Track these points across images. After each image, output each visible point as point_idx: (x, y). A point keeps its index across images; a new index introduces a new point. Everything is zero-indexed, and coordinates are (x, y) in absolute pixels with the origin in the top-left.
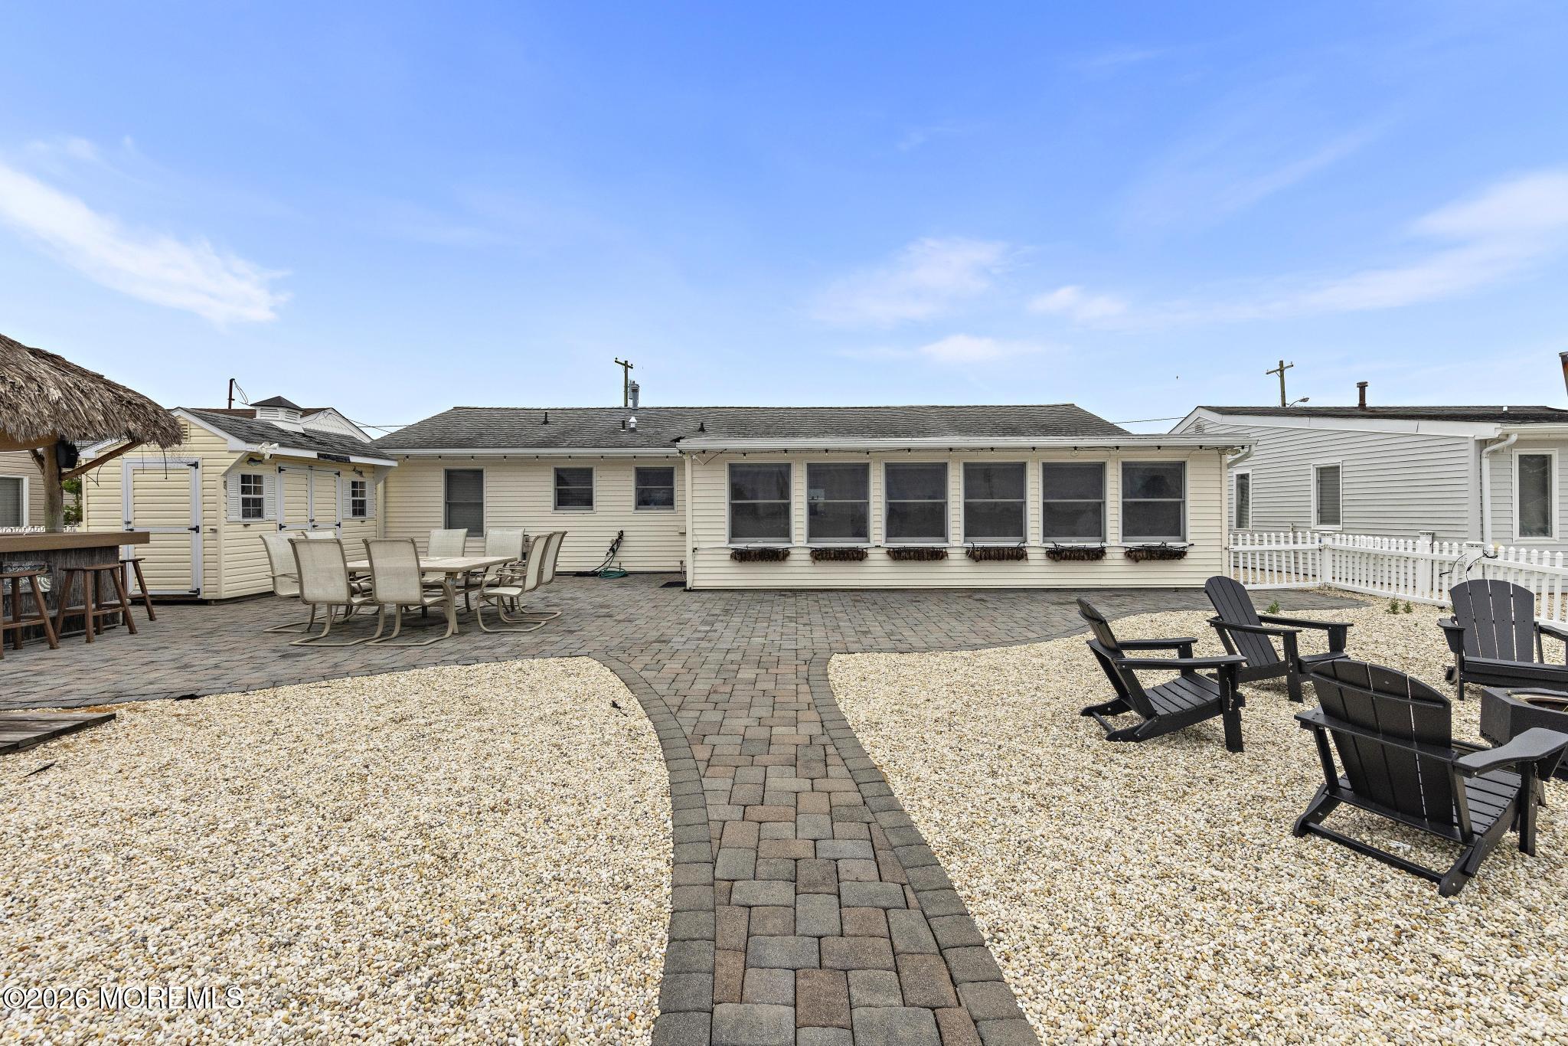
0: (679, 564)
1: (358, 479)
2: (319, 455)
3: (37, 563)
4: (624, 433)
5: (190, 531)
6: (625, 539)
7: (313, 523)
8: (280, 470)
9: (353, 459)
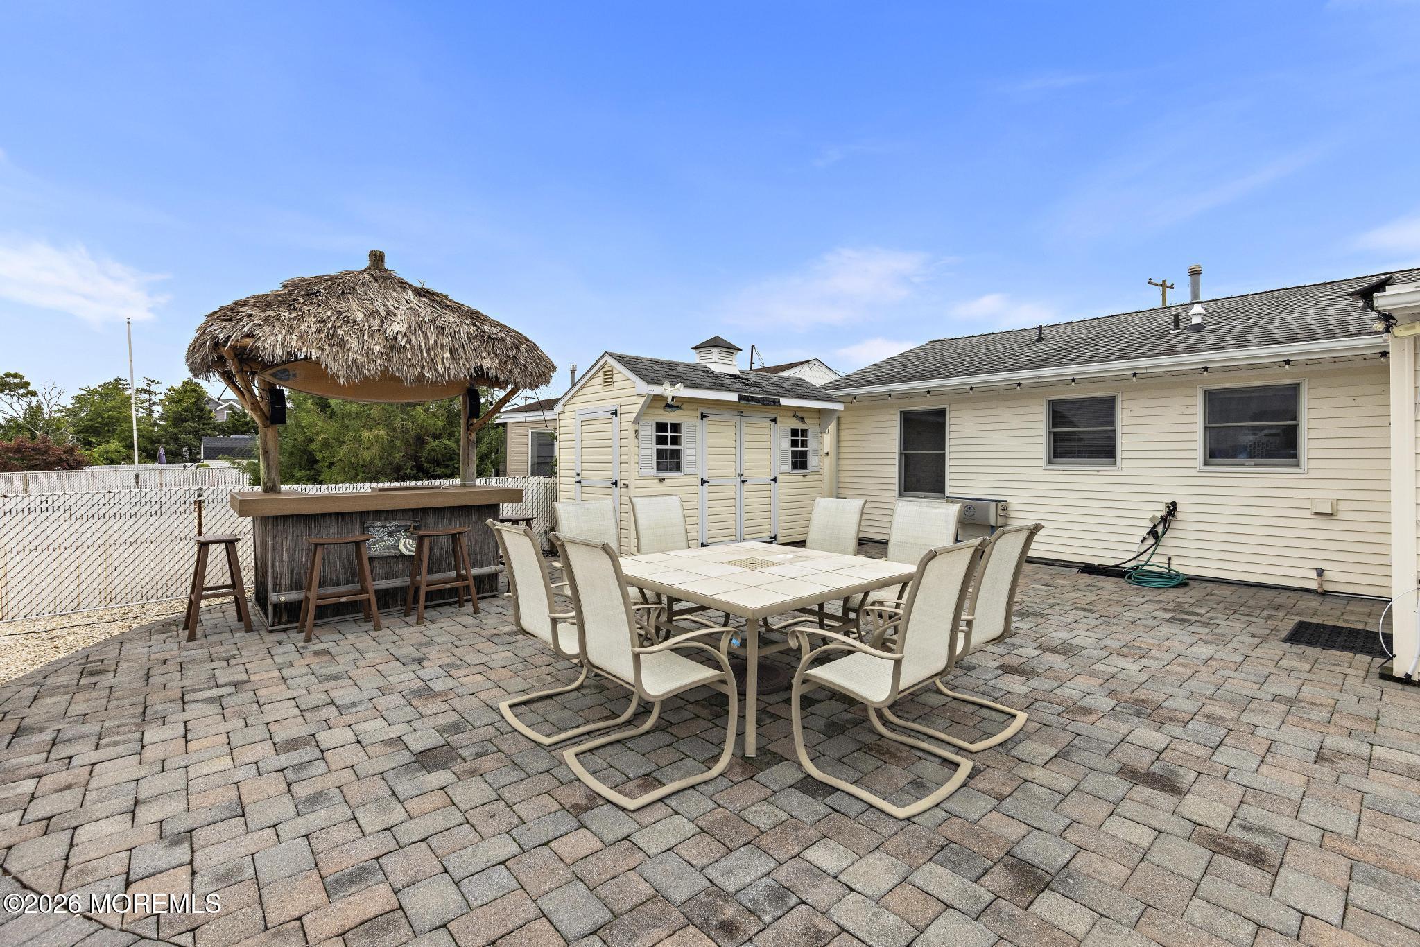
0: (1313, 575)
1: (799, 426)
2: (740, 398)
3: (403, 523)
4: (1178, 334)
5: (612, 486)
6: (1179, 516)
7: (742, 478)
8: (703, 416)
9: (784, 402)
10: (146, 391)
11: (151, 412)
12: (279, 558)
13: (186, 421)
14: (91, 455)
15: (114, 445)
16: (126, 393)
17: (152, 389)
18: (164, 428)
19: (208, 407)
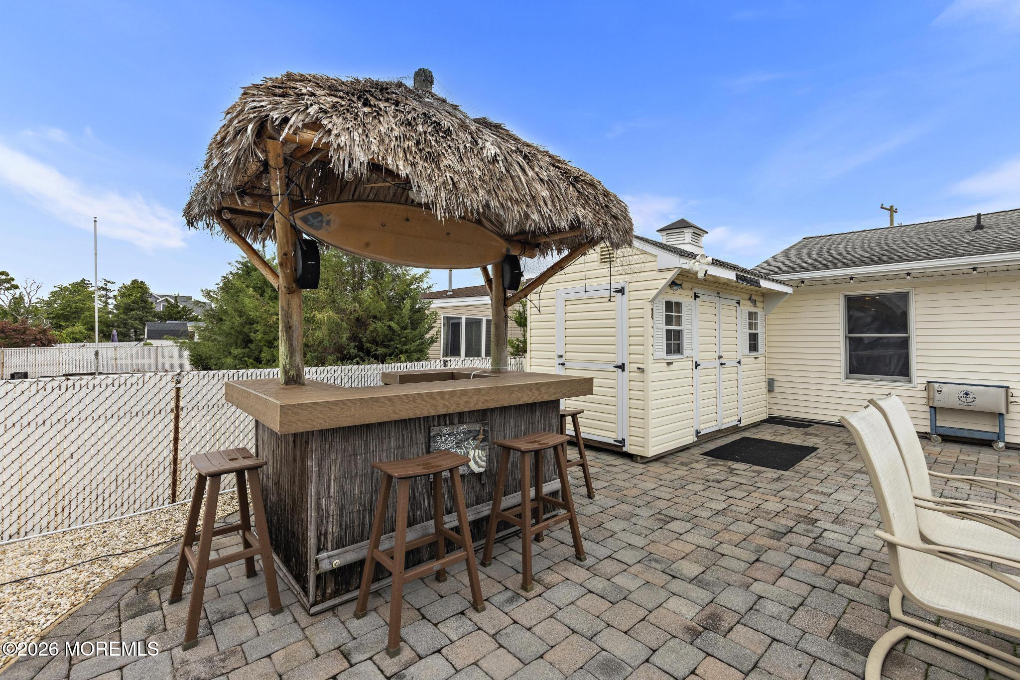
1: (753, 310)
3: (471, 429)
5: (615, 369)
7: (722, 361)
8: (696, 297)
10: (104, 289)
11: (107, 304)
12: (325, 493)
13: (133, 310)
14: (61, 335)
15: (79, 328)
16: (90, 290)
17: (108, 287)
18: (117, 316)
19: (150, 300)
